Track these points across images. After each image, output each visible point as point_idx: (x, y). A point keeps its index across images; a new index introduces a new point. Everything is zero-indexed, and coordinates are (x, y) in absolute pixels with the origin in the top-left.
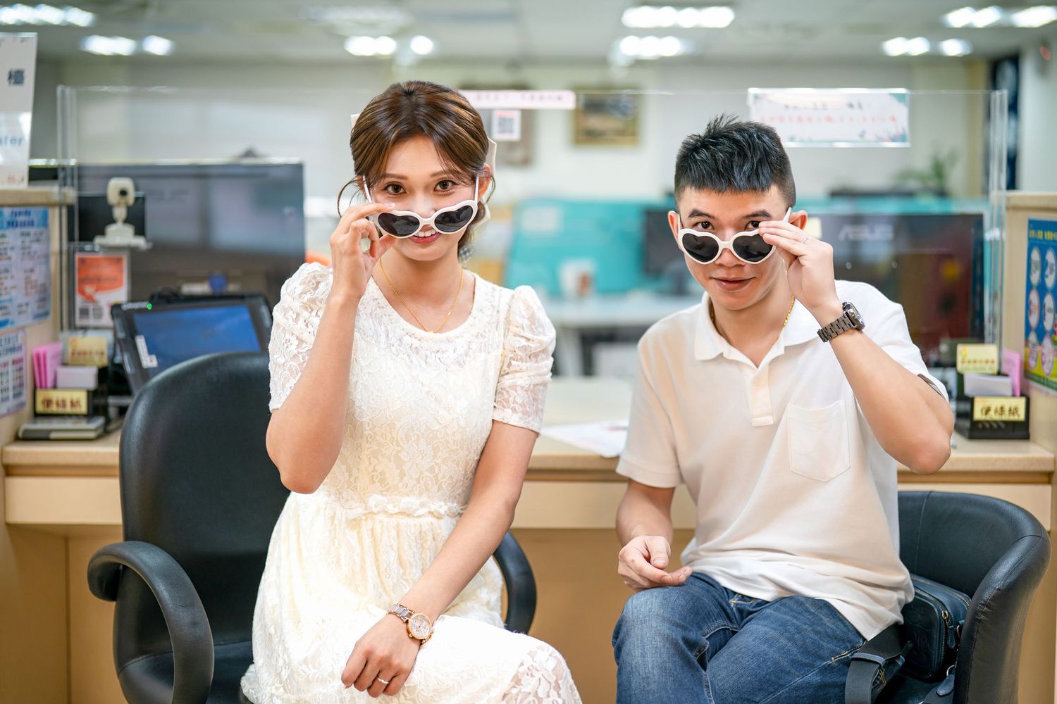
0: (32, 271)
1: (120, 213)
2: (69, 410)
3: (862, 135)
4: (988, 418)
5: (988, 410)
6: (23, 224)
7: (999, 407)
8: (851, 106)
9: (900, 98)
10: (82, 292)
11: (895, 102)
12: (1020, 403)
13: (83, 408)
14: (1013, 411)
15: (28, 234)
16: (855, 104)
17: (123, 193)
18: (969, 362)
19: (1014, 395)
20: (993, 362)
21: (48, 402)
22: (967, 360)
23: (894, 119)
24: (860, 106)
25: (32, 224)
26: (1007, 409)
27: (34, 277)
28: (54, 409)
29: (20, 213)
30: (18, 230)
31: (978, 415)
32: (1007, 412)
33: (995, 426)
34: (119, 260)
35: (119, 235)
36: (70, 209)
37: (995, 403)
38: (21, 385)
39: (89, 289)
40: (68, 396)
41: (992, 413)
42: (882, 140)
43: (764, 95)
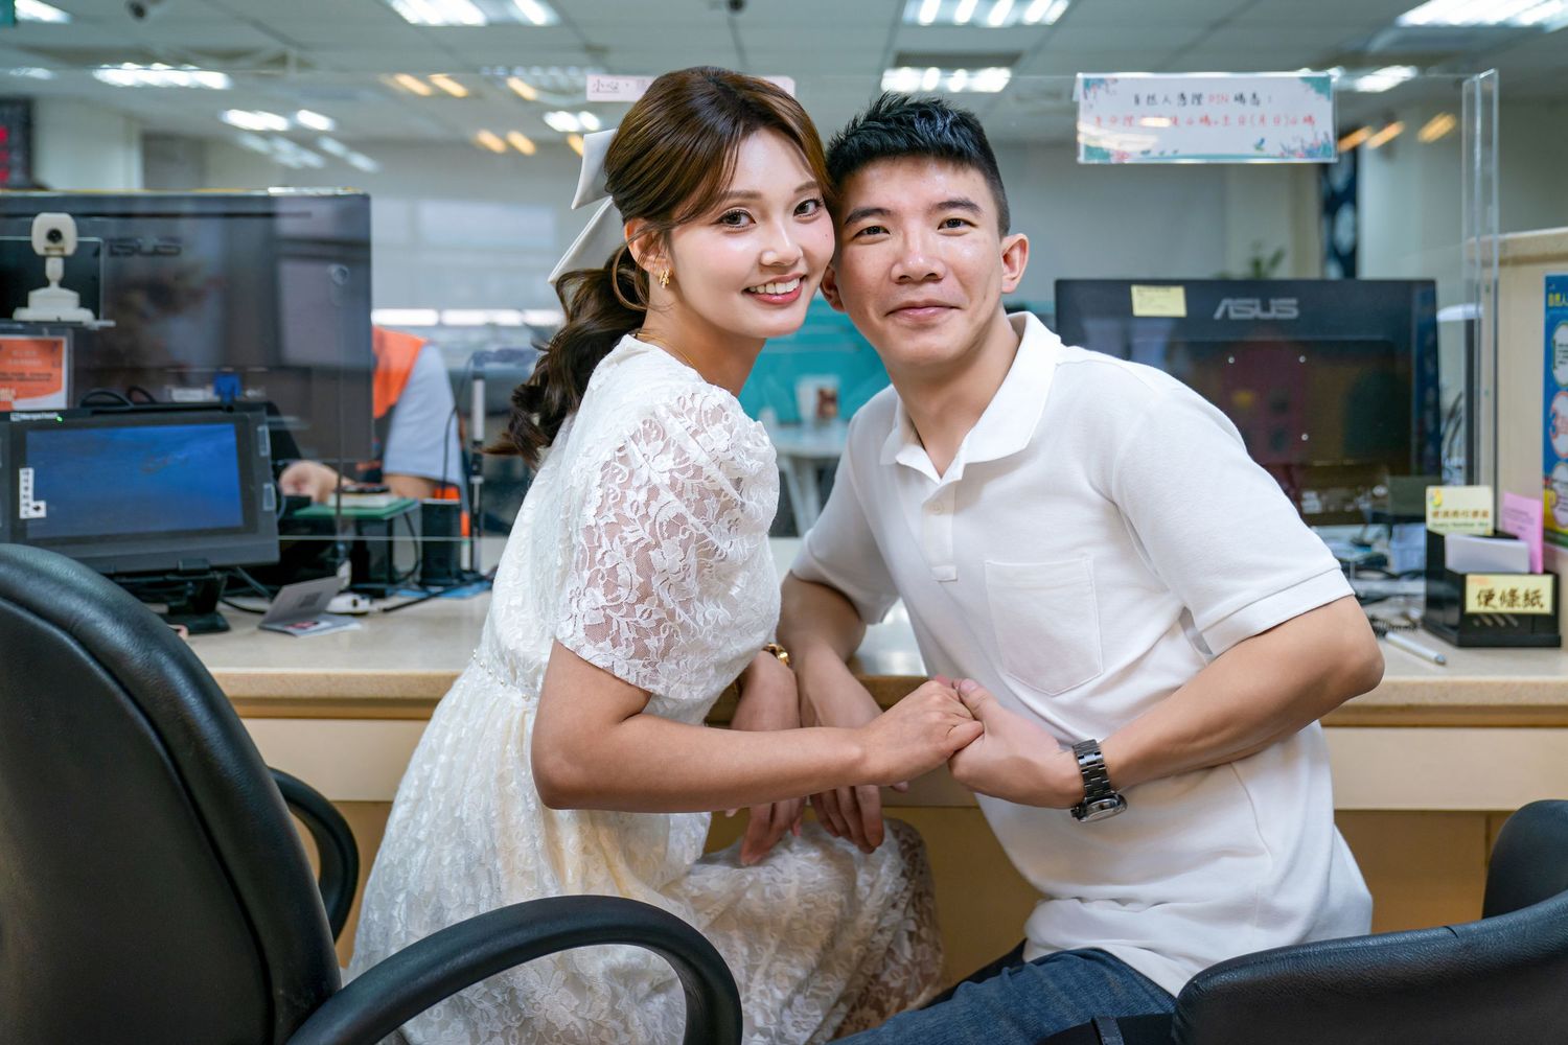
1: (54, 268)
3: (1260, 145)
4: (1489, 610)
7: (1508, 591)
8: (1240, 98)
9: (1319, 85)
11: (1312, 94)
12: (1545, 584)
14: (1532, 598)
16: (1248, 96)
17: (54, 236)
18: (1446, 514)
19: (1532, 573)
20: (1485, 514)
22: (1441, 511)
23: (1309, 120)
24: (1256, 99)
26: (1521, 593)
31: (1473, 605)
32: (1521, 601)
33: (1502, 623)
34: (54, 347)
35: (54, 304)
37: (1501, 584)
39: (4, 394)
41: (1496, 601)
42: (1292, 153)
43: (1101, 81)
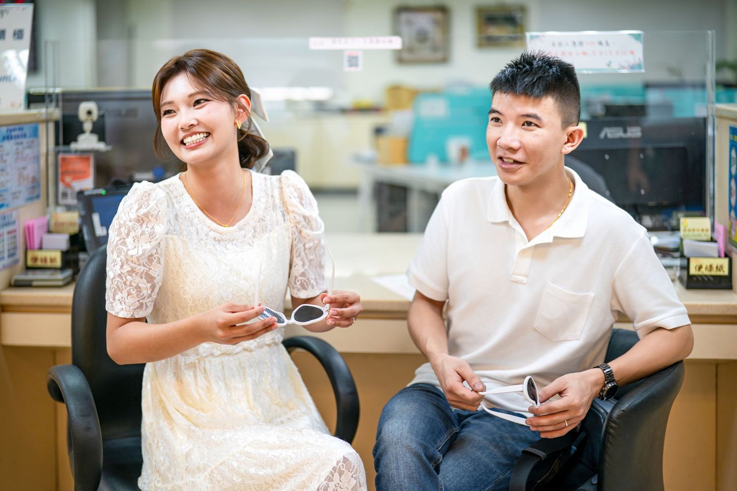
0: (24, 168)
1: (88, 126)
2: (49, 264)
3: (609, 65)
4: (700, 273)
5: (700, 267)
6: (17, 137)
7: (708, 265)
8: (601, 43)
9: (637, 37)
10: (63, 181)
11: (633, 41)
12: (725, 262)
13: (58, 263)
14: (719, 268)
15: (22, 143)
16: (604, 42)
17: (89, 113)
18: (689, 230)
19: (719, 257)
20: (707, 230)
21: (35, 259)
22: (687, 229)
23: (632, 53)
24: (607, 44)
25: (25, 136)
26: (714, 266)
27: (25, 173)
28: (39, 264)
29: (14, 130)
30: (13, 142)
31: (693, 271)
32: (715, 269)
33: (706, 279)
34: (88, 159)
35: (87, 141)
36: (57, 123)
37: (705, 262)
38: (15, 248)
39: (68, 179)
40: (48, 255)
41: (703, 270)
42: (624, 68)
43: (537, 36)
